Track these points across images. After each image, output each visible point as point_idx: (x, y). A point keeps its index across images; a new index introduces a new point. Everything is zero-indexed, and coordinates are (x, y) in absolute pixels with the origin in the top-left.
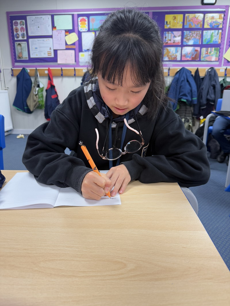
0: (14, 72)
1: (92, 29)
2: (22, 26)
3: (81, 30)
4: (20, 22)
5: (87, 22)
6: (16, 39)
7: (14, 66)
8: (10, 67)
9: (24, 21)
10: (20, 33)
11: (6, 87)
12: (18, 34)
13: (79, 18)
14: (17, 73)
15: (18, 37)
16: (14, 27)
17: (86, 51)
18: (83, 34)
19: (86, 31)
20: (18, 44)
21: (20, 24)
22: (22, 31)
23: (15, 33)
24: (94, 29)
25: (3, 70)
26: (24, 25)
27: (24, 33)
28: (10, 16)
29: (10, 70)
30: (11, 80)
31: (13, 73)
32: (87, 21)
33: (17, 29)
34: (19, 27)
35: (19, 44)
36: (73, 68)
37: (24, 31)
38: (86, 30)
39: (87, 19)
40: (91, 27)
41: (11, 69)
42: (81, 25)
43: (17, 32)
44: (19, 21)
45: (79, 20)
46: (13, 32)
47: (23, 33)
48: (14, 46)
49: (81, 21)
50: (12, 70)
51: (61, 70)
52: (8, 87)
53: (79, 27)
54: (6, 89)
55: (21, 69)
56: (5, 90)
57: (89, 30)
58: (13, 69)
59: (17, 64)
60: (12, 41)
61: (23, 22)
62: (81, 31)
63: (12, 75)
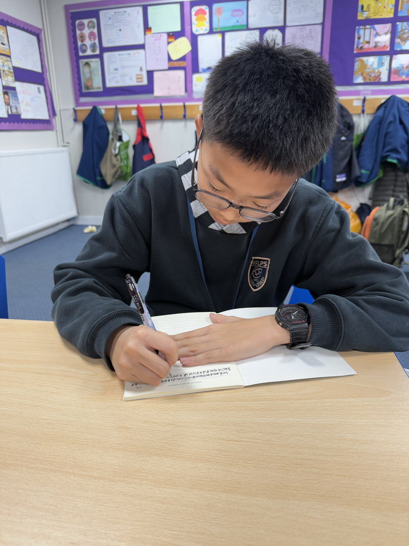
0: (79, 114)
1: (216, 29)
2: (92, 29)
3: (197, 31)
4: (89, 22)
5: (207, 16)
6: (81, 54)
7: (78, 103)
8: (71, 105)
9: (94, 20)
10: (88, 42)
11: (65, 141)
12: (84, 45)
13: (193, 9)
14: (83, 116)
15: (84, 51)
16: (78, 32)
17: (204, 71)
18: (200, 39)
19: (206, 32)
20: (84, 63)
21: (88, 25)
22: (92, 39)
23: (79, 43)
24: (221, 28)
25: (60, 111)
26: (94, 28)
27: (95, 43)
28: (72, 13)
29: (72, 111)
30: (73, 129)
31: (76, 116)
32: (208, 13)
33: (83, 35)
34: (86, 31)
35: (87, 64)
36: (182, 104)
37: (94, 39)
38: (206, 30)
39: (207, 10)
40: (215, 25)
41: (74, 109)
42: (196, 22)
43: (82, 41)
44: (86, 21)
45: (193, 13)
46: (75, 43)
47: (93, 42)
48: (78, 67)
49: (196, 14)
50: (75, 111)
51: (160, 108)
52: (68, 141)
53: (193, 26)
54: (65, 144)
55: (90, 108)
56: (64, 146)
57: (211, 32)
58: (76, 108)
59: (83, 100)
60: (75, 58)
61: (94, 23)
62: (197, 33)
63: (75, 120)
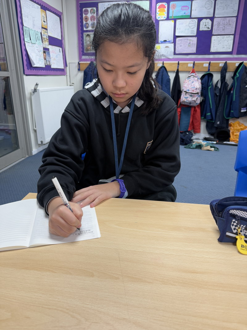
2: (93, 14)
5: (166, 9)
6: (85, 29)
7: (80, 59)
8: (77, 61)
10: (90, 22)
12: (87, 24)
13: (157, 5)
14: (84, 67)
15: (87, 27)
16: (84, 15)
17: (162, 42)
18: (160, 23)
19: (165, 19)
20: (86, 35)
22: (93, 20)
23: (84, 22)
24: (174, 17)
25: (69, 63)
27: (94, 23)
28: (80, 3)
29: (77, 64)
30: (76, 75)
31: (79, 67)
33: (87, 17)
34: (89, 15)
35: (88, 35)
40: (170, 15)
42: (159, 13)
43: (86, 21)
48: (82, 37)
49: (159, 8)
54: (71, 84)
55: (89, 62)
57: (168, 19)
58: (80, 62)
59: (84, 57)
60: (81, 31)
62: (159, 19)
63: (79, 70)
